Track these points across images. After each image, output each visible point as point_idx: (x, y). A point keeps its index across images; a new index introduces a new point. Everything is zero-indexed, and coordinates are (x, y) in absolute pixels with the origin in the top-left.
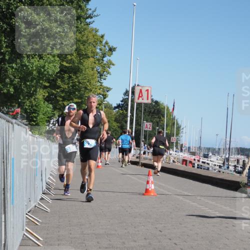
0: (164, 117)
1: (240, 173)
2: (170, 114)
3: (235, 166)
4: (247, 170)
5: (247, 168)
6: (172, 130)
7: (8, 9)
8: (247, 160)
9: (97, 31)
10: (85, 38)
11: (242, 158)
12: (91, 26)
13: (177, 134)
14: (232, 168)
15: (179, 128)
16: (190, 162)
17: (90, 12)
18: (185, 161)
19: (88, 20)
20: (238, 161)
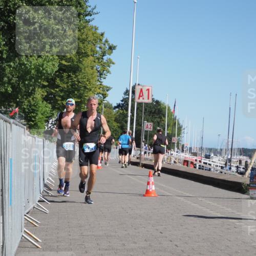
0: (164, 116)
1: (242, 174)
2: (171, 114)
3: (237, 167)
4: (249, 171)
5: (250, 169)
6: (173, 131)
7: (6, 6)
8: (249, 161)
9: (96, 29)
10: (84, 36)
11: (244, 158)
12: (90, 23)
13: (179, 134)
14: (234, 169)
15: (180, 128)
16: (192, 163)
17: (89, 9)
18: (186, 162)
19: (88, 18)
20: (240, 162)
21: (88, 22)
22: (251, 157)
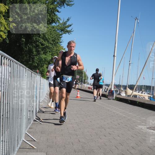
0: (83, 74)
1: (106, 92)
2: (85, 73)
3: (105, 90)
4: (108, 91)
5: (108, 90)
6: (85, 78)
7: (36, 40)
8: (108, 88)
9: (63, 47)
10: (59, 49)
11: (107, 87)
12: (61, 46)
13: (87, 79)
14: (103, 90)
15: (87, 78)
16: (91, 88)
17: (61, 41)
18: (89, 88)
20: (105, 88)
21: (60, 45)
22: (109, 87)
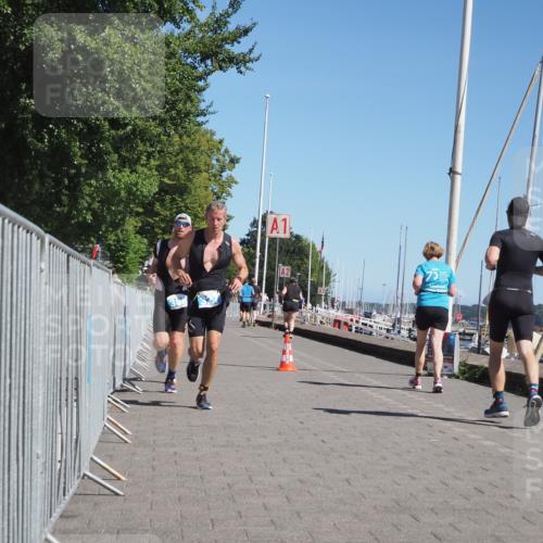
0: (308, 258)
2: (317, 254)
6: (319, 278)
9: (213, 134)
10: (195, 145)
12: (205, 127)
13: (327, 283)
14: (405, 333)
15: (328, 275)
16: (346, 324)
17: (203, 106)
18: (337, 323)
19: (200, 119)
21: (200, 124)
